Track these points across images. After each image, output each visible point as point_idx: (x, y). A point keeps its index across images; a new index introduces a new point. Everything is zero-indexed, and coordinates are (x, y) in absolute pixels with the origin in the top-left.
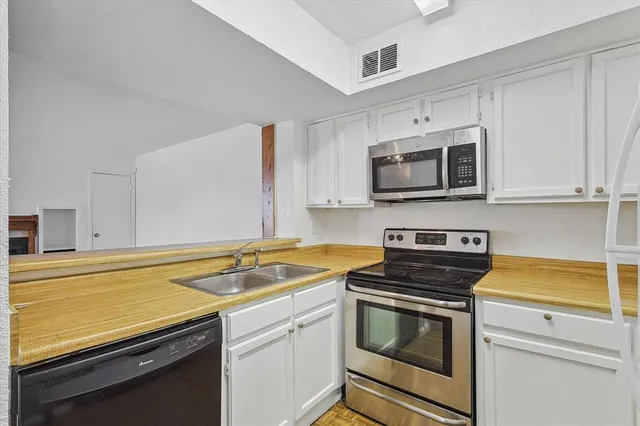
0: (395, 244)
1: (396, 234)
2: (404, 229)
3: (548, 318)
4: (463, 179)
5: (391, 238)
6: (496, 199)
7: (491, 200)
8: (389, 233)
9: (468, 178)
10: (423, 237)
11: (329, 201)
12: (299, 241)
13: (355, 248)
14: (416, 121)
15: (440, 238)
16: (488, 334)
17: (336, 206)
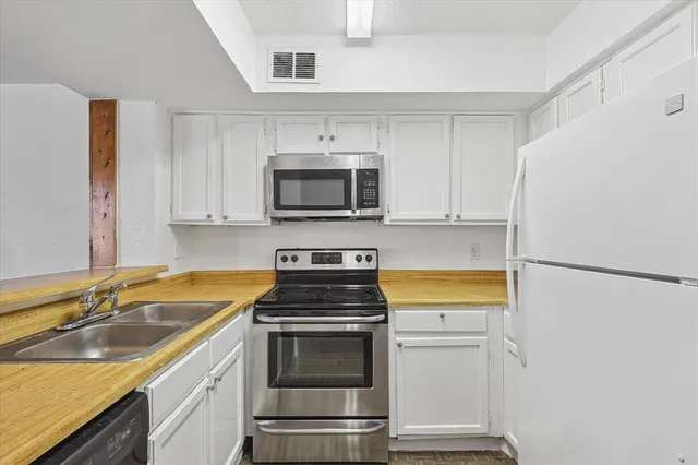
0: (290, 266)
1: (289, 255)
2: (298, 249)
3: (442, 316)
4: (368, 201)
5: (285, 259)
6: (391, 221)
7: (387, 221)
8: (281, 254)
9: (372, 200)
10: (319, 257)
11: (209, 216)
12: (165, 269)
13: (237, 273)
14: (321, 138)
15: (336, 257)
16: (399, 339)
17: (218, 222)
